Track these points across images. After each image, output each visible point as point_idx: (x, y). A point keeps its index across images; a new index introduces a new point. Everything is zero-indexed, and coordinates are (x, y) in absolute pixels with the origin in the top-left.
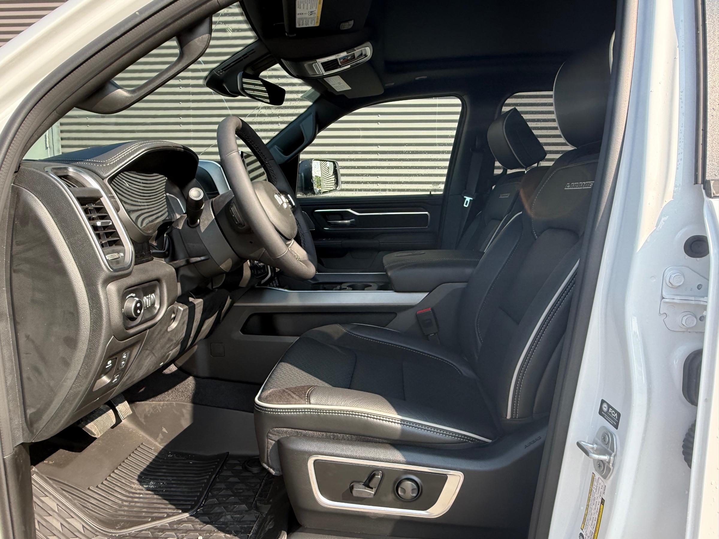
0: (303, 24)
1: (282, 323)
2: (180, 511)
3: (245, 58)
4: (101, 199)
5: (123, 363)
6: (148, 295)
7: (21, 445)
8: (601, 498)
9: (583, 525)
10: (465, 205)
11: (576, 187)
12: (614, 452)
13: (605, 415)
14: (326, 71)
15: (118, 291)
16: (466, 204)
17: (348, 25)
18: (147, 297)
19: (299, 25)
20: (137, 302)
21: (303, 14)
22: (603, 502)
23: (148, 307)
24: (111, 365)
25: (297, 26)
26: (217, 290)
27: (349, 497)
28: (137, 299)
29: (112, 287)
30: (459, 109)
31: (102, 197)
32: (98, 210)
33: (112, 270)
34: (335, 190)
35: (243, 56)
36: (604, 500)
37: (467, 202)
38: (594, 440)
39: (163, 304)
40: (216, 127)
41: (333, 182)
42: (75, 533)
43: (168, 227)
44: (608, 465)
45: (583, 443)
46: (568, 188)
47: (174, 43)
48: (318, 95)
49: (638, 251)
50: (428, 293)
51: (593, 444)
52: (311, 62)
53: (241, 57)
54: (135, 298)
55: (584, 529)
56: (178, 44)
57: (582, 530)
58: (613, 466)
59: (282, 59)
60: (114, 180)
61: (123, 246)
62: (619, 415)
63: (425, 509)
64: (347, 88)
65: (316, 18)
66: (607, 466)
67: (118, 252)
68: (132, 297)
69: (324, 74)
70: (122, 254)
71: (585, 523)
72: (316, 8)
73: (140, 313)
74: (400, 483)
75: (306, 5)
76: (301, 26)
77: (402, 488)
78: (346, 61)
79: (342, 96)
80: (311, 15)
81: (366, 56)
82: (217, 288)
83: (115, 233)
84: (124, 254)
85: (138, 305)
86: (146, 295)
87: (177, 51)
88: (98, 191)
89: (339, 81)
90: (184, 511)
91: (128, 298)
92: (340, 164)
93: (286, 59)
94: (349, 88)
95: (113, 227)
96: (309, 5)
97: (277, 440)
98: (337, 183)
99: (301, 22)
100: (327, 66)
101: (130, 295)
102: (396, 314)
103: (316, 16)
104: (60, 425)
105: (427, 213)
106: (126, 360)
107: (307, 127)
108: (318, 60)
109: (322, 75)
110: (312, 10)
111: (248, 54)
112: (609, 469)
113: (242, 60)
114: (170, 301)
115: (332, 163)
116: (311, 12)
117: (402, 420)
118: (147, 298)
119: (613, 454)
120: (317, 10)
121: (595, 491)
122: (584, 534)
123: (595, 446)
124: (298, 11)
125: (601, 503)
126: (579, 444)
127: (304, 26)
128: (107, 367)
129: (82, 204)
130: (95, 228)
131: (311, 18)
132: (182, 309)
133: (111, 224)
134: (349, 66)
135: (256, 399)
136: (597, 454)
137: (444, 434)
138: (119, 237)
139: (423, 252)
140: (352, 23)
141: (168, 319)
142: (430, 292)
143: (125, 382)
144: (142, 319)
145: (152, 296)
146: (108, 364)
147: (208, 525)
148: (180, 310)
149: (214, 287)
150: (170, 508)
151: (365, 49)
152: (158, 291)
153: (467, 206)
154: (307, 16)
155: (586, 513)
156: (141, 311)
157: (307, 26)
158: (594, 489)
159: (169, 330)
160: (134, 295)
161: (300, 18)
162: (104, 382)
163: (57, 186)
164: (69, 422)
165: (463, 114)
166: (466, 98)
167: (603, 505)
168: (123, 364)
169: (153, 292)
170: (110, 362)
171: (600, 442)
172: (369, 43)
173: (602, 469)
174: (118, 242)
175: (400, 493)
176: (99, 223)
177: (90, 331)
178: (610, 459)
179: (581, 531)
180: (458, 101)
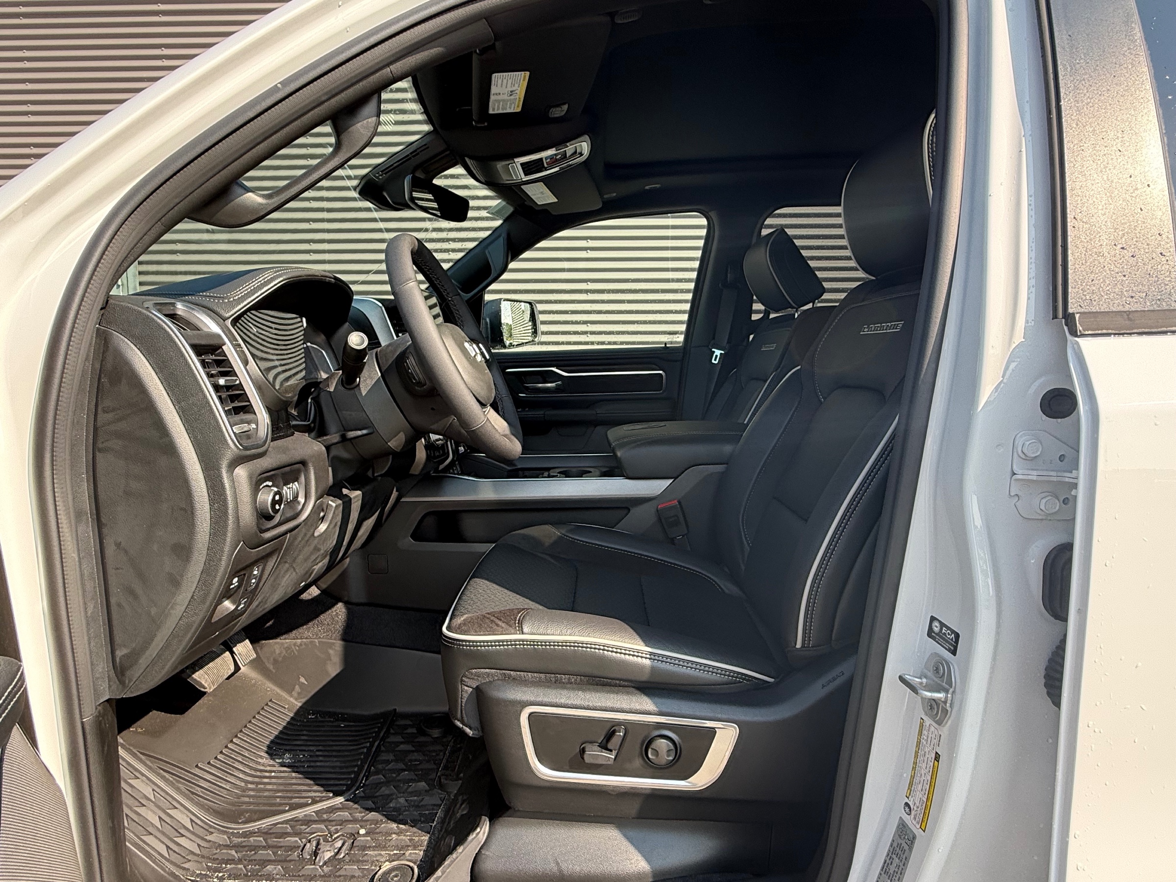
0: (498, 109)
1: (470, 525)
2: (331, 795)
3: (414, 156)
4: (223, 347)
5: (254, 581)
6: (289, 484)
7: (106, 703)
8: (935, 752)
9: (909, 791)
10: (713, 361)
11: (877, 330)
12: (951, 687)
13: (937, 637)
14: (526, 175)
15: (250, 477)
16: (715, 360)
17: (559, 112)
18: (288, 486)
19: (494, 110)
20: (276, 494)
21: (500, 94)
22: (937, 757)
23: (289, 500)
24: (237, 584)
25: (491, 112)
26: (380, 478)
27: (579, 764)
28: (276, 489)
29: (241, 472)
30: (704, 232)
31: (224, 344)
32: (219, 363)
33: (241, 447)
34: (532, 342)
35: (411, 153)
36: (939, 755)
37: (716, 356)
38: (922, 672)
39: (310, 497)
40: (383, 246)
41: (530, 331)
42: (179, 830)
43: (313, 390)
44: (944, 706)
45: (908, 677)
46: (866, 331)
47: (327, 129)
48: (511, 209)
49: (979, 409)
50: (671, 481)
51: (921, 678)
52: (507, 162)
53: (408, 155)
54: (272, 488)
55: (910, 797)
56: (334, 130)
57: (908, 798)
58: (951, 707)
59: (466, 158)
60: (240, 321)
61: (255, 414)
62: (957, 636)
63: (685, 778)
64: (553, 199)
65: (517, 100)
66: (942, 707)
67: (249, 423)
68: (267, 486)
69: (523, 180)
70: (254, 426)
71: (912, 789)
72: (519, 87)
73: (279, 509)
74: (650, 742)
75: (505, 81)
76: (496, 112)
77: (652, 749)
78: (553, 161)
79: (545, 210)
80: (511, 95)
81: (581, 154)
82: (381, 476)
83: (243, 396)
84: (257, 425)
85: (277, 498)
86: (286, 484)
87: (332, 140)
88: (219, 336)
89: (541, 190)
90: (337, 794)
91: (263, 488)
92: (540, 307)
93: (471, 158)
94: (556, 200)
95: (240, 387)
96: (510, 82)
97: (475, 686)
98: (535, 332)
99: (496, 105)
100: (528, 168)
101: (265, 484)
102: (629, 510)
103: (517, 97)
104: (164, 672)
105: (661, 372)
106: (257, 577)
107: (496, 255)
108: (516, 160)
109: (521, 181)
110: (514, 89)
111: (418, 151)
112: (945, 712)
113: (410, 158)
114: (319, 493)
115: (528, 304)
116: (511, 92)
117: (651, 654)
118: (288, 488)
119: (951, 690)
120: (519, 89)
121: (925, 743)
122: (911, 803)
123: (924, 680)
124: (494, 90)
125: (935, 759)
126: (901, 679)
127: (501, 111)
128: (232, 587)
129: (198, 354)
130: (217, 388)
131: (510, 100)
132: (334, 505)
133: (238, 382)
134: (557, 169)
135: (444, 629)
136: (929, 691)
137: (710, 672)
138: (249, 401)
139: (662, 424)
140: (565, 107)
141: (317, 516)
142: (675, 478)
143: (254, 610)
144: (282, 519)
145: (295, 485)
146: (234, 582)
147: (373, 813)
148: (331, 506)
149: (376, 475)
150: (316, 791)
151: (581, 145)
152: (302, 478)
153: (716, 362)
154: (506, 97)
155: (913, 775)
156: (280, 506)
157: (505, 111)
158: (924, 741)
159: (316, 534)
160: (270, 484)
161: (496, 101)
162: (227, 609)
163: (163, 329)
164: (176, 667)
165: (708, 239)
166: (713, 214)
167: (938, 761)
168: (254, 583)
169: (296, 479)
170: (236, 580)
171: (929, 674)
172: (587, 137)
173: (935, 712)
174: (247, 409)
175: (650, 756)
176: (222, 381)
177: (210, 535)
178: (946, 698)
179: (906, 800)
180: (704, 221)
